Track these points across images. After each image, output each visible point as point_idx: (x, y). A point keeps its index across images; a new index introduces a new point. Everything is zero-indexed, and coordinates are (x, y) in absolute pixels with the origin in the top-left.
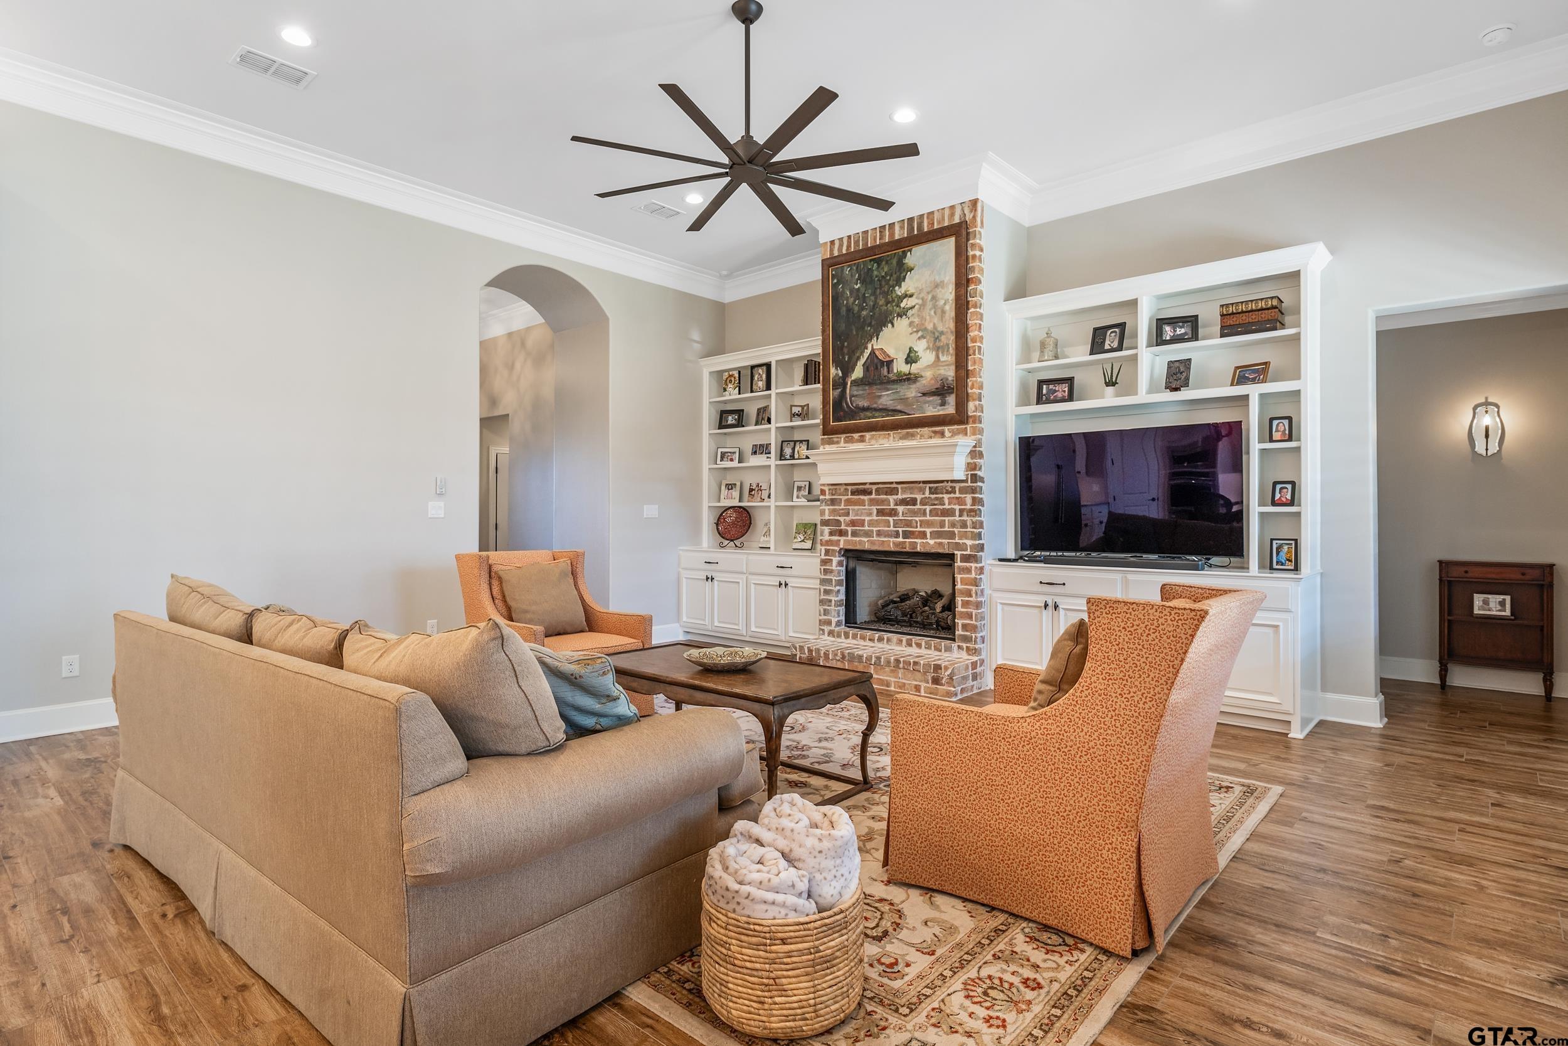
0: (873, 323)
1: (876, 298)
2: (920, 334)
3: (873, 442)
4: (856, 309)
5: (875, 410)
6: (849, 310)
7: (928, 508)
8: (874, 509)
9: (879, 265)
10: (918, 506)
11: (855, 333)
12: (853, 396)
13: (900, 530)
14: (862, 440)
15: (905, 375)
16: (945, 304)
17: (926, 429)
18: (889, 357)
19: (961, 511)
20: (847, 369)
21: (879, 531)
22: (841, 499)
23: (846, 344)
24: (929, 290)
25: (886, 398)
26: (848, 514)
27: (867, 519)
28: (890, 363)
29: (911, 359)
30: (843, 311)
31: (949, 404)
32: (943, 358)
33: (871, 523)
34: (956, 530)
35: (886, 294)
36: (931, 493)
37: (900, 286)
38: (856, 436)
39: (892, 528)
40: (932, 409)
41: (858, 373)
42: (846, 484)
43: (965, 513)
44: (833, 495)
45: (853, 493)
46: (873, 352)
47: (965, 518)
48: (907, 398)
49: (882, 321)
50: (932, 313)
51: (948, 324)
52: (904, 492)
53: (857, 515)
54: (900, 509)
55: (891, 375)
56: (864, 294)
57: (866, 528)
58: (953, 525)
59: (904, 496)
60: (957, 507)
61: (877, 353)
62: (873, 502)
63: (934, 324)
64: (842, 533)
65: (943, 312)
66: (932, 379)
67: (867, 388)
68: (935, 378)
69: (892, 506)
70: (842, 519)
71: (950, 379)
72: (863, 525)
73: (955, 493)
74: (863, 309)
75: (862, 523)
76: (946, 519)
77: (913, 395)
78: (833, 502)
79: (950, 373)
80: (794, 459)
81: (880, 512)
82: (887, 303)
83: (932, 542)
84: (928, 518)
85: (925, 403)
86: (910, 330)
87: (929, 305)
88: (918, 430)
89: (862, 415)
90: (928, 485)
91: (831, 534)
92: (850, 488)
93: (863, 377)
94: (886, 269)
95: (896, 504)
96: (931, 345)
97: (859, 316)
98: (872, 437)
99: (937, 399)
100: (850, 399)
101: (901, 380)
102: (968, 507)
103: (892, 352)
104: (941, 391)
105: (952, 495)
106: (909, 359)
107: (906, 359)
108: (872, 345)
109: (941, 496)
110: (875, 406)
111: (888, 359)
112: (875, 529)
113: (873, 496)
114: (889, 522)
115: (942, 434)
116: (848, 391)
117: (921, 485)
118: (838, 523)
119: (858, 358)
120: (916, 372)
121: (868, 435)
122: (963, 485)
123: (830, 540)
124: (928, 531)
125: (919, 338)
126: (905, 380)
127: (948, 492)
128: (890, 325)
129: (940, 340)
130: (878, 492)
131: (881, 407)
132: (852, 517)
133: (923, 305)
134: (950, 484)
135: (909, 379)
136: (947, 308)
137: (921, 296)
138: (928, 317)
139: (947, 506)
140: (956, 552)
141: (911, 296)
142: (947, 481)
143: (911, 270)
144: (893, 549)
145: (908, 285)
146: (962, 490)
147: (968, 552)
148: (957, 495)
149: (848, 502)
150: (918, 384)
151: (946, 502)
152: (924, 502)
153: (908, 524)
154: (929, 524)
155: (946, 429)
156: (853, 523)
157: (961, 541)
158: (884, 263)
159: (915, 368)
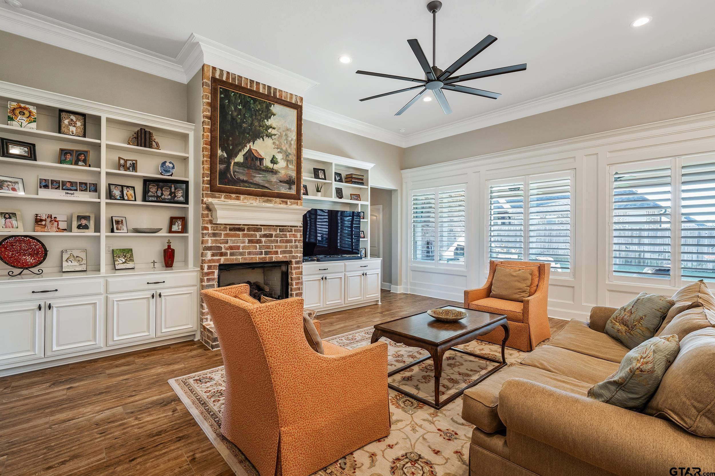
0: (251, 133)
1: (253, 121)
2: (279, 150)
3: (245, 201)
4: (239, 121)
5: (251, 183)
6: (233, 119)
7: (279, 239)
8: (246, 240)
9: (254, 103)
10: (273, 238)
11: (237, 134)
12: (236, 172)
13: (263, 251)
14: (238, 199)
15: (271, 169)
16: (291, 140)
17: (278, 199)
18: (261, 156)
19: (295, 240)
20: (232, 154)
21: (250, 252)
22: (221, 233)
23: (231, 139)
24: (284, 130)
25: (259, 178)
26: (227, 243)
27: (241, 245)
28: (261, 160)
29: (274, 161)
30: (229, 118)
31: (293, 189)
32: (290, 166)
33: (244, 248)
34: (293, 250)
35: (259, 121)
36: (280, 231)
37: (268, 121)
38: (233, 196)
39: (258, 250)
40: (284, 190)
41: (240, 158)
42: (225, 224)
43: (297, 242)
44: (214, 230)
45: (231, 230)
46: (250, 150)
47: (297, 244)
48: (271, 181)
49: (256, 135)
50: (285, 142)
51: (293, 150)
52: (265, 230)
53: (234, 243)
54: (263, 239)
55: (262, 167)
56: (244, 114)
57: (241, 250)
58: (292, 247)
59: (265, 233)
60: (293, 239)
61: (253, 151)
62: (244, 236)
63: (286, 148)
64: (222, 254)
65: (291, 144)
66: (284, 175)
67: (246, 169)
68: (286, 175)
69: (258, 238)
70: (222, 246)
71: (294, 177)
72: (239, 249)
73: (292, 232)
74: (244, 122)
75: (238, 248)
76: (288, 244)
77: (275, 180)
78: (214, 235)
79: (294, 174)
80: (124, 199)
81: (250, 241)
82: (260, 126)
83: (281, 256)
84: (279, 244)
85: (281, 186)
86: (273, 146)
87: (284, 138)
88: (274, 199)
89: (242, 184)
90: (279, 228)
91: (213, 255)
92: (228, 227)
93: (243, 163)
94: (259, 107)
95: (261, 237)
96: (284, 158)
97: (241, 126)
98: (245, 198)
99: (287, 186)
100: (234, 173)
101: (268, 171)
102: (299, 239)
103: (263, 154)
104: (289, 182)
105: (291, 233)
106: (273, 161)
107: (271, 161)
108: (250, 146)
109: (285, 233)
110: (251, 181)
111: (260, 157)
112: (247, 251)
113: (245, 232)
114: (256, 247)
115: (286, 203)
116: (231, 168)
117: (275, 227)
118: (220, 248)
119: (240, 150)
120: (276, 169)
121: (242, 197)
122: (296, 228)
123: (212, 259)
124: (279, 250)
125: (278, 152)
126: (270, 171)
127: (289, 232)
128: (261, 139)
129: (289, 157)
130: (249, 230)
131: (255, 182)
132: (230, 244)
133: (281, 136)
134: (290, 228)
135: (272, 172)
136: (293, 142)
137: (280, 131)
138: (283, 143)
139: (288, 238)
140: (292, 260)
141: (274, 128)
142: (288, 226)
143: (274, 115)
144: (258, 261)
145: (271, 122)
146: (295, 231)
147: (298, 260)
148: (293, 233)
149: (227, 235)
150: (277, 175)
151: (288, 236)
152: (276, 236)
153: (268, 247)
154: (279, 247)
155: (288, 201)
156: (231, 248)
157: (295, 255)
158: (258, 103)
159: (276, 167)
